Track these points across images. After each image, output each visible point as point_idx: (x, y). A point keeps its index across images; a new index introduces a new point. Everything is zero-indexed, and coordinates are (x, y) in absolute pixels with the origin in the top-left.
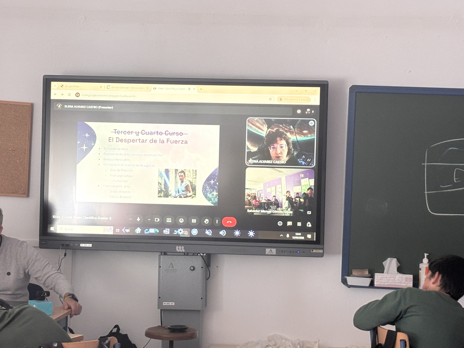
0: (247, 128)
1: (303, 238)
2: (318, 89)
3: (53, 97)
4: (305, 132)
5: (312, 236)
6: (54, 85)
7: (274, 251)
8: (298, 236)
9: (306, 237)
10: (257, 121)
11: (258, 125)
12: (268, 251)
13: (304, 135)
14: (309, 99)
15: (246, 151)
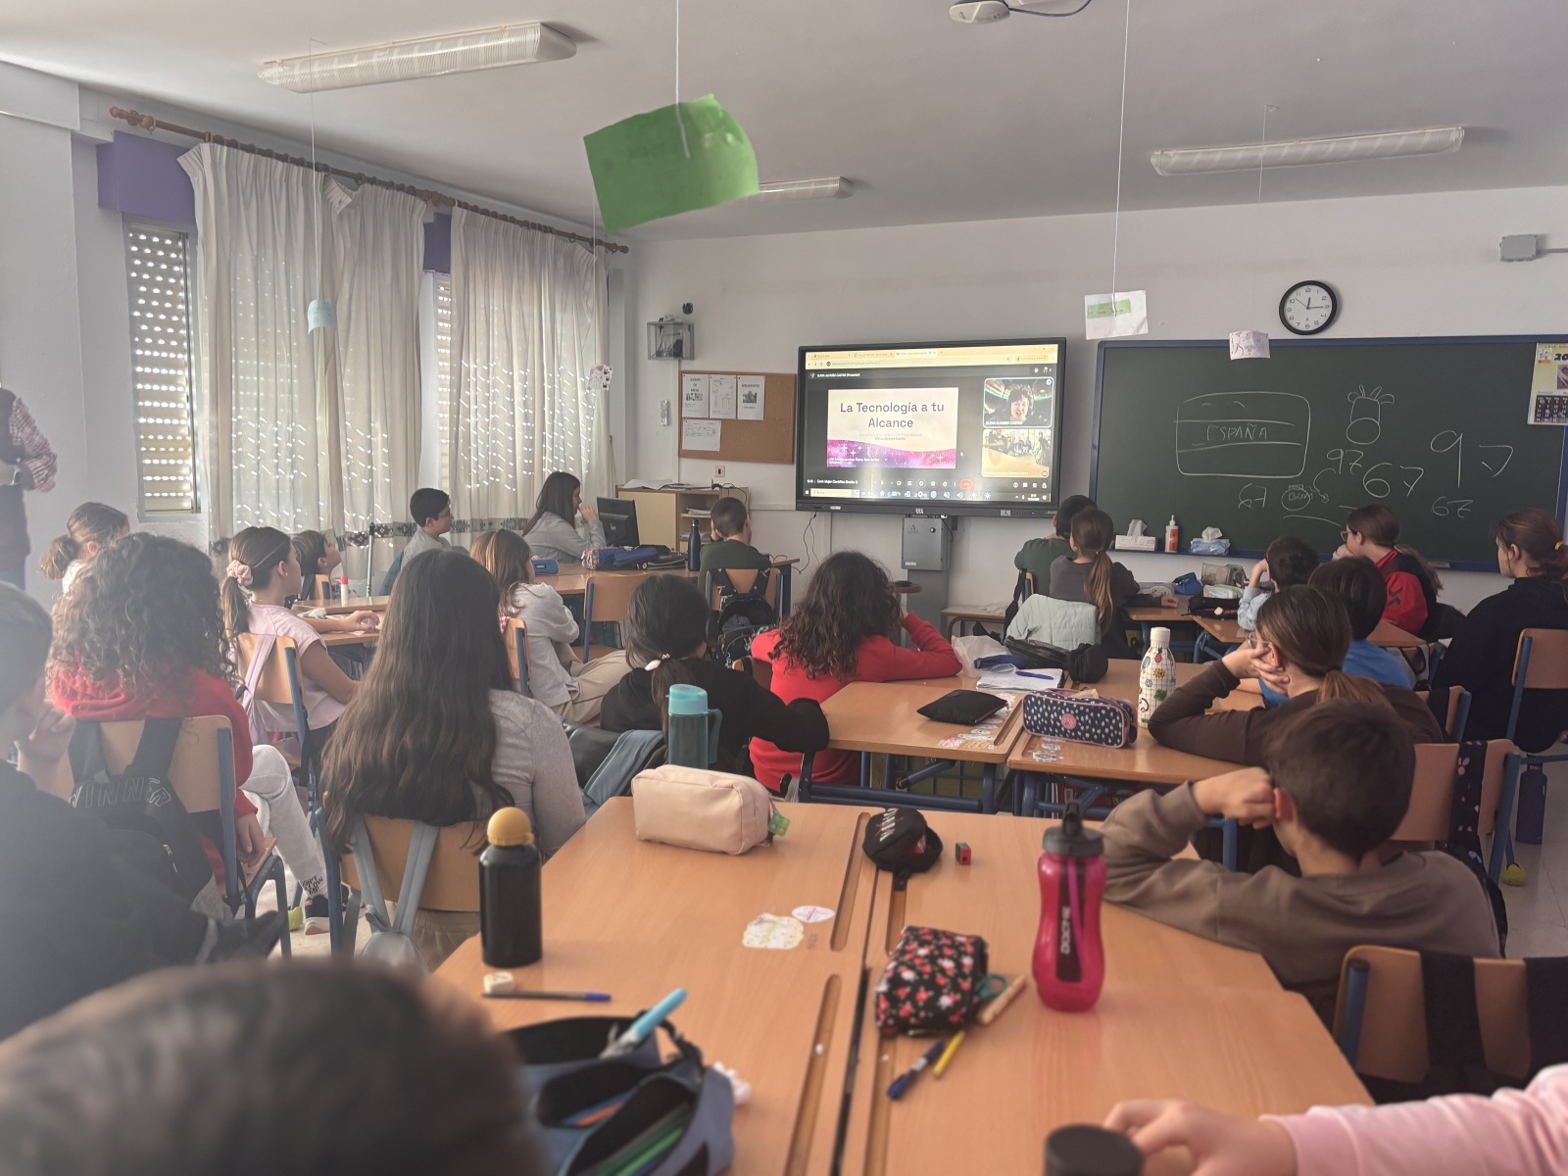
0: (985, 389)
1: (1037, 499)
2: (1056, 346)
3: (807, 368)
4: (1042, 391)
5: (1048, 498)
6: (809, 355)
7: (1009, 512)
8: (1033, 498)
9: (1041, 498)
10: (995, 382)
11: (996, 386)
12: (1003, 512)
13: (1042, 394)
14: (1045, 358)
15: (984, 412)
